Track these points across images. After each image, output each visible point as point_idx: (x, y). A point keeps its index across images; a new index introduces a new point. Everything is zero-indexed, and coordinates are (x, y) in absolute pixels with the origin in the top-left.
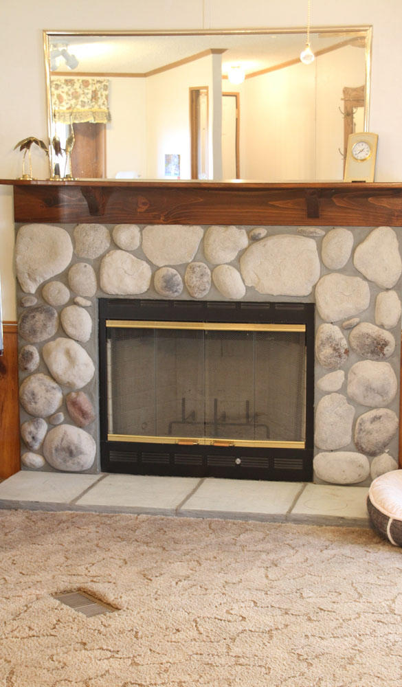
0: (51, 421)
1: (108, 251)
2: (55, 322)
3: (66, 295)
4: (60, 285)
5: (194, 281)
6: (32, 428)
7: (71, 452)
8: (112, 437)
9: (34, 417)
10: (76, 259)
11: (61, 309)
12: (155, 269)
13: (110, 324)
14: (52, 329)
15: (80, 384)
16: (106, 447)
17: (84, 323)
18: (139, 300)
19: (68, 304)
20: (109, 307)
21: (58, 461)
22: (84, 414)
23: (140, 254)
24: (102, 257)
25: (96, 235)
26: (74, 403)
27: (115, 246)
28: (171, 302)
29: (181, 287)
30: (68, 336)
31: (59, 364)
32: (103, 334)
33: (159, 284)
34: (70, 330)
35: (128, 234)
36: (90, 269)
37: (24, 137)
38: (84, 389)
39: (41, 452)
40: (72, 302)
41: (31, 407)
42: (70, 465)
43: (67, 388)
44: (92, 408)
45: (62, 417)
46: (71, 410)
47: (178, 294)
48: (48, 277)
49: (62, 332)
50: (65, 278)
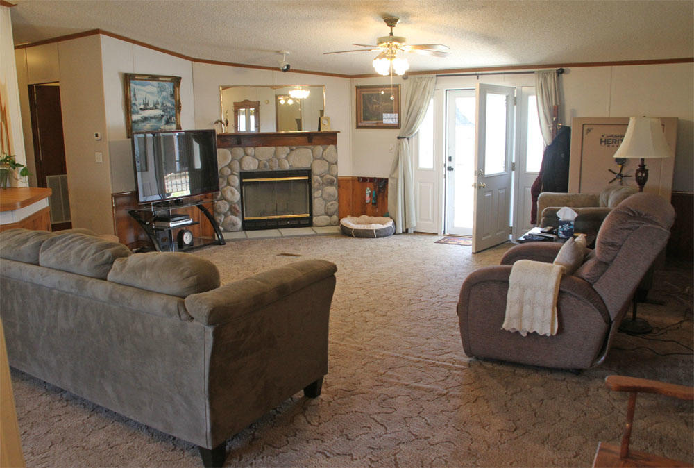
0: (226, 215)
1: (243, 156)
2: (226, 181)
3: (230, 172)
4: (227, 169)
5: (273, 164)
6: (219, 218)
7: (234, 224)
8: (246, 219)
9: (219, 214)
10: (233, 159)
11: (228, 176)
12: (259, 161)
13: (244, 180)
14: (225, 183)
15: (236, 201)
16: (244, 222)
17: (236, 181)
18: (253, 172)
19: (230, 175)
20: (244, 175)
21: (229, 228)
22: (238, 211)
23: (254, 156)
24: (242, 158)
25: (239, 151)
26: (234, 208)
27: (246, 154)
28: (265, 172)
29: (268, 167)
30: (230, 185)
31: (229, 195)
32: (242, 184)
33: (262, 166)
34: (232, 183)
35: (250, 150)
36: (238, 163)
37: (215, 120)
38: (237, 203)
39: (222, 226)
40: (232, 174)
41: (219, 210)
42: (234, 229)
43: (231, 203)
44: (239, 209)
45: (229, 213)
46: (232, 210)
47: (268, 169)
48: (223, 166)
49: (229, 184)
50: (229, 166)
